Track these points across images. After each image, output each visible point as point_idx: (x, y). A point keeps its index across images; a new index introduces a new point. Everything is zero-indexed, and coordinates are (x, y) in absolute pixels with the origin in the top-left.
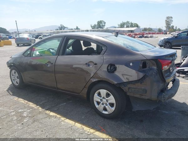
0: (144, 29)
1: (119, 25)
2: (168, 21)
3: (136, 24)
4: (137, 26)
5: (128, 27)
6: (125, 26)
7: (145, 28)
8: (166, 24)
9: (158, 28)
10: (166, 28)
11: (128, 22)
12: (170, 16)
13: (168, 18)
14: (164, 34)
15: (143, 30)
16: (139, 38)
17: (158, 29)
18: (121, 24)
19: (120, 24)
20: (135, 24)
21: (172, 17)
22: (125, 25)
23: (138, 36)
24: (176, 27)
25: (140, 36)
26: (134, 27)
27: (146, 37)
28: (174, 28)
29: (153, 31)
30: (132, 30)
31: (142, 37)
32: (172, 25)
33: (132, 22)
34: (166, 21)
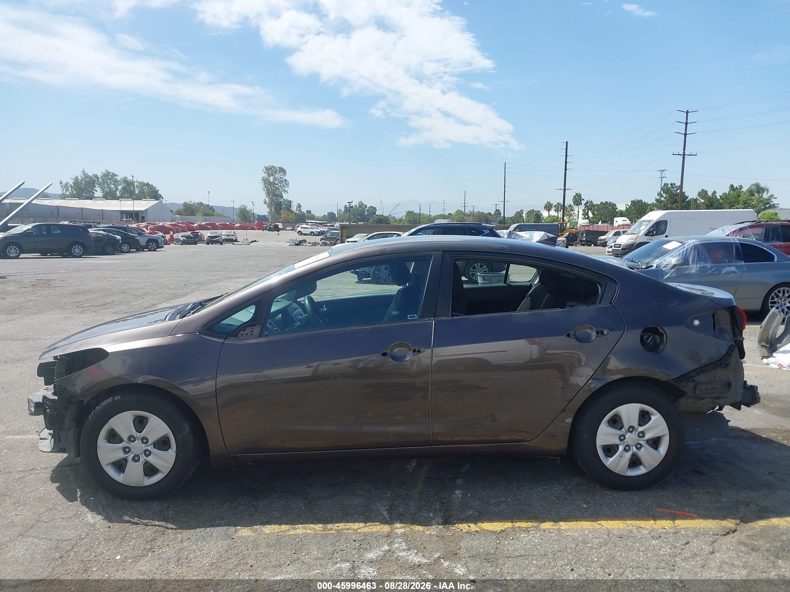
1: (65, 186)
2: (274, 184)
3: (148, 185)
4: (155, 195)
5: (109, 195)
6: (98, 193)
7: (185, 204)
8: (268, 193)
9: (237, 206)
10: (269, 206)
11: (109, 176)
12: (277, 165)
13: (270, 170)
14: (270, 230)
15: (179, 213)
17: (238, 212)
18: (77, 182)
19: (71, 182)
20: (144, 184)
21: (283, 171)
22: (98, 188)
25: (188, 237)
26: (139, 198)
27: (212, 241)
28: (294, 208)
29: (219, 215)
30: (137, 209)
31: (194, 240)
32: (285, 196)
33: (130, 178)
34: (265, 180)
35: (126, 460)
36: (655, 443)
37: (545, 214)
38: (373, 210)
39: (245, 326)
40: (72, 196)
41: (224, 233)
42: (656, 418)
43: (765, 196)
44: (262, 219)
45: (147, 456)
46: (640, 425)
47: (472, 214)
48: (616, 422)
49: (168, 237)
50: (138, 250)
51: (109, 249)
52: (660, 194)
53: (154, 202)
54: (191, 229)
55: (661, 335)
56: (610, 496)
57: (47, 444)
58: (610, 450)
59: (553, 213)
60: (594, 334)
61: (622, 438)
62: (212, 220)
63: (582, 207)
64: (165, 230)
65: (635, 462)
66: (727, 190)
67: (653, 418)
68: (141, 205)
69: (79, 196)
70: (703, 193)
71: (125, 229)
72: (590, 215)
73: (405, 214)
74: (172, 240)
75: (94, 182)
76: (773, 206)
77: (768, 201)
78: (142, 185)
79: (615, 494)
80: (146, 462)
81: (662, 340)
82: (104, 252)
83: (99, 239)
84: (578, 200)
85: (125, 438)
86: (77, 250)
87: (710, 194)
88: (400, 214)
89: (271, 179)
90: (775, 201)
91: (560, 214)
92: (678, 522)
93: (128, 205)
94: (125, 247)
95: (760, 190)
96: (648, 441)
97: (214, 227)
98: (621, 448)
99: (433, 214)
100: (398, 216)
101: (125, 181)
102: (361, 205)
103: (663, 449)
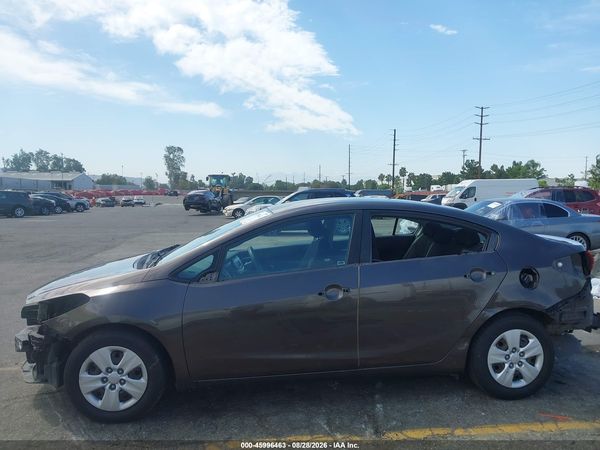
0: (100, 178)
1: (7, 162)
2: (173, 159)
3: (74, 160)
4: (78, 167)
5: (42, 169)
6: (33, 167)
8: (169, 168)
9: (144, 177)
10: (170, 177)
11: (42, 154)
12: (176, 146)
13: (171, 150)
14: (171, 195)
15: (99, 182)
16: (104, 206)
17: (145, 181)
18: (16, 158)
19: (11, 159)
20: (71, 160)
21: (180, 149)
22: (33, 163)
23: (99, 200)
24: (193, 177)
25: (107, 201)
26: (67, 170)
27: (127, 204)
28: (189, 179)
29: (130, 184)
30: (65, 179)
31: (112, 203)
32: (183, 169)
33: (59, 155)
34: (166, 157)
35: (103, 388)
36: (532, 360)
37: (379, 183)
38: (250, 179)
39: (205, 273)
40: (12, 169)
41: (136, 198)
42: (533, 340)
43: (538, 169)
44: (164, 186)
45: (122, 384)
46: (521, 347)
47: (325, 183)
48: (502, 344)
49: (91, 201)
50: (69, 211)
51: (45, 210)
52: (463, 168)
53: (78, 174)
54: (108, 195)
55: (534, 275)
56: (501, 404)
57: (30, 376)
58: (498, 367)
59: (385, 182)
60: (485, 275)
61: (507, 357)
62: (124, 188)
63: (406, 177)
64: (89, 196)
65: (518, 376)
66: (511, 165)
67: (531, 341)
68: (68, 177)
69: (17, 169)
70: (494, 167)
71: (57, 195)
72: (413, 183)
73: (274, 182)
74: (94, 203)
75: (30, 158)
76: (544, 177)
77: (540, 173)
78: (69, 160)
79: (504, 403)
80: (121, 390)
81: (535, 279)
82: (41, 214)
83: (37, 203)
84: (403, 172)
85: (104, 370)
86: (20, 212)
87: (499, 167)
88: (271, 183)
89: (171, 156)
90: (545, 173)
91: (391, 183)
92: (560, 425)
93: (58, 177)
94: (58, 209)
95: (534, 164)
96: (527, 359)
97: (127, 194)
98: (507, 365)
99: (296, 183)
100: (269, 185)
101: (55, 157)
102: (241, 175)
103: (539, 365)
